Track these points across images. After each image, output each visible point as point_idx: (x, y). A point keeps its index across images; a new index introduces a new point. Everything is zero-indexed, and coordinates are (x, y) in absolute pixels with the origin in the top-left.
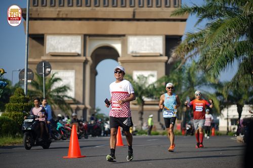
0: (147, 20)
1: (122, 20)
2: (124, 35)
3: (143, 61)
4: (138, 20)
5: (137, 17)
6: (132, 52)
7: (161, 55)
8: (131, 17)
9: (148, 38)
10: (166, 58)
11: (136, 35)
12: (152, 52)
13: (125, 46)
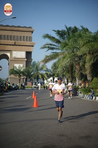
0: (20, 45)
1: (10, 45)
2: (11, 51)
3: (18, 60)
4: (16, 45)
5: (16, 44)
6: (14, 57)
7: (24, 58)
8: (14, 44)
9: (20, 52)
10: (26, 60)
11: (15, 51)
12: (21, 57)
13: (11, 55)
